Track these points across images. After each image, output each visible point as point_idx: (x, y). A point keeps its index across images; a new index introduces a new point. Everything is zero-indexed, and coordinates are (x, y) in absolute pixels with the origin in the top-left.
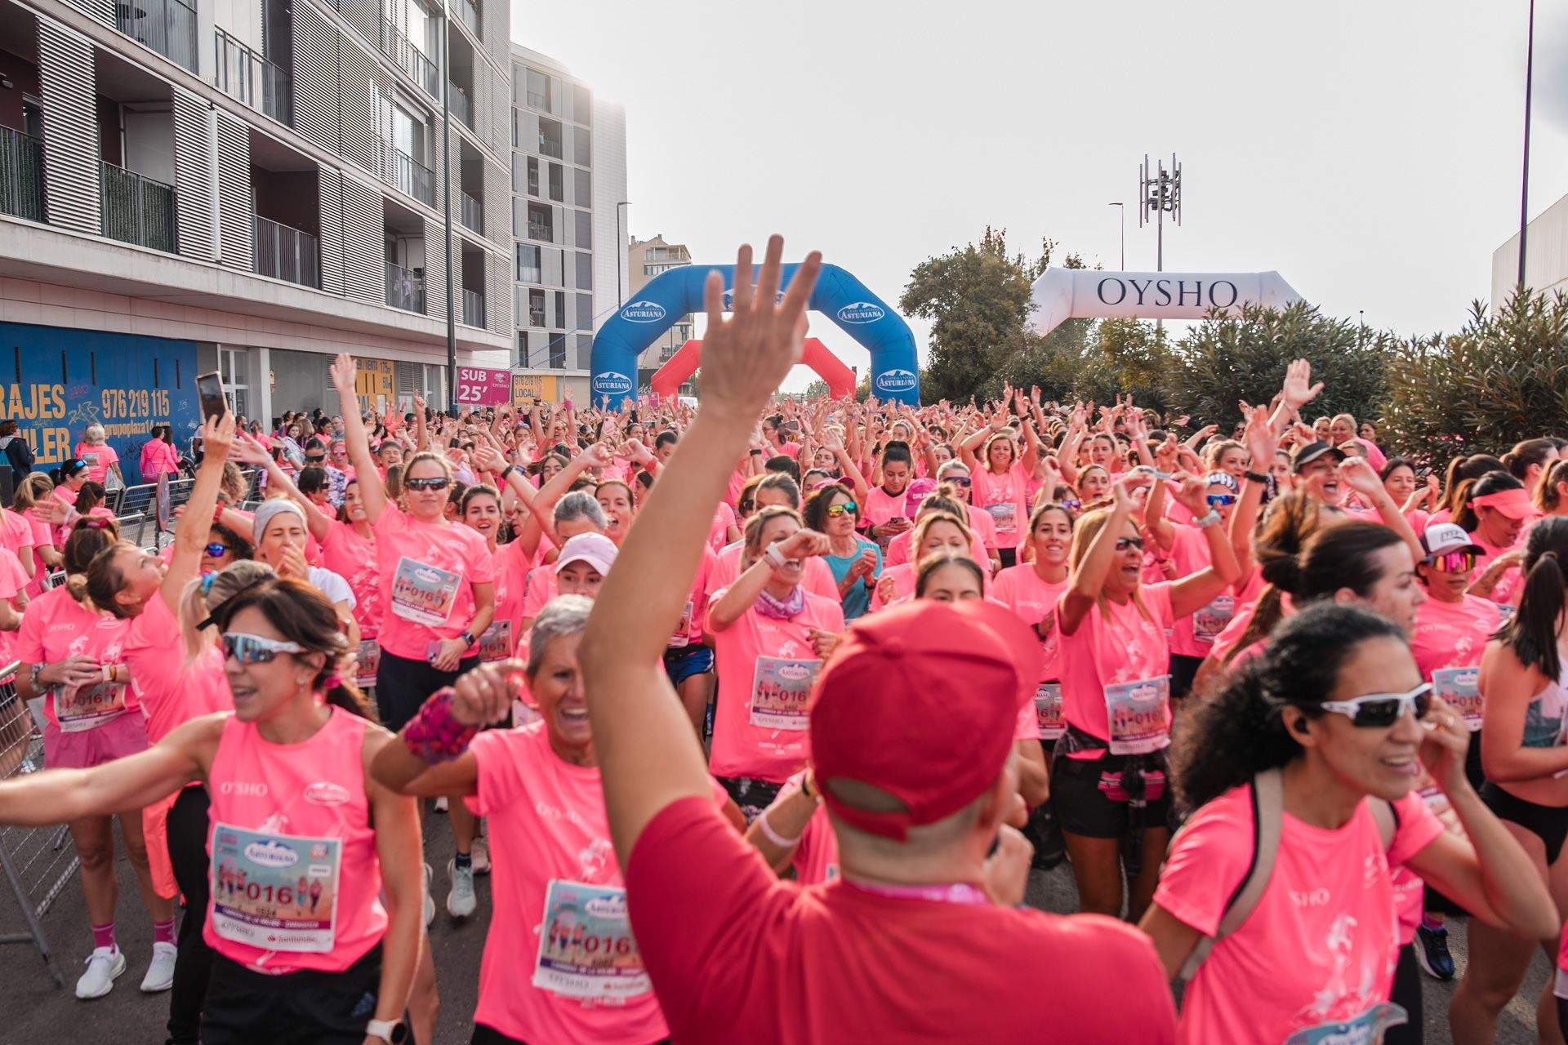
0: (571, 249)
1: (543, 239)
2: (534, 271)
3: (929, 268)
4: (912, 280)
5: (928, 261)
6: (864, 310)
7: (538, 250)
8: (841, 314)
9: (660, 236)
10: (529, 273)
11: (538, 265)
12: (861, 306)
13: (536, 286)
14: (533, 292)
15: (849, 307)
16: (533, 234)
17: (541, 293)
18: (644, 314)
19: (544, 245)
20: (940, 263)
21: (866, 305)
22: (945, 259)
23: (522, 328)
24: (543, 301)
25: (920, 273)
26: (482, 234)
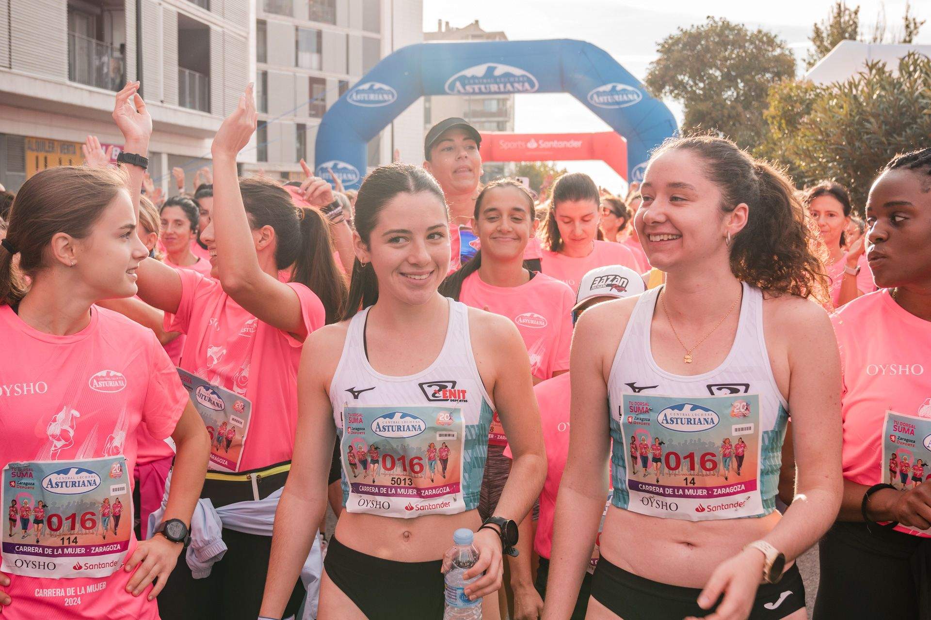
0: (357, 33)
1: (326, 21)
2: (315, 57)
3: (677, 41)
4: (657, 56)
5: (676, 33)
6: (618, 93)
7: (319, 34)
8: (592, 97)
9: (477, 22)
10: (309, 59)
11: (319, 50)
12: (614, 88)
13: (317, 74)
14: (313, 81)
15: (602, 89)
16: (313, 17)
17: (322, 81)
18: (372, 97)
19: (325, 28)
20: (691, 35)
21: (620, 87)
22: (694, 31)
23: (301, 121)
24: (324, 90)
25: (667, 48)
26: (208, 8)
